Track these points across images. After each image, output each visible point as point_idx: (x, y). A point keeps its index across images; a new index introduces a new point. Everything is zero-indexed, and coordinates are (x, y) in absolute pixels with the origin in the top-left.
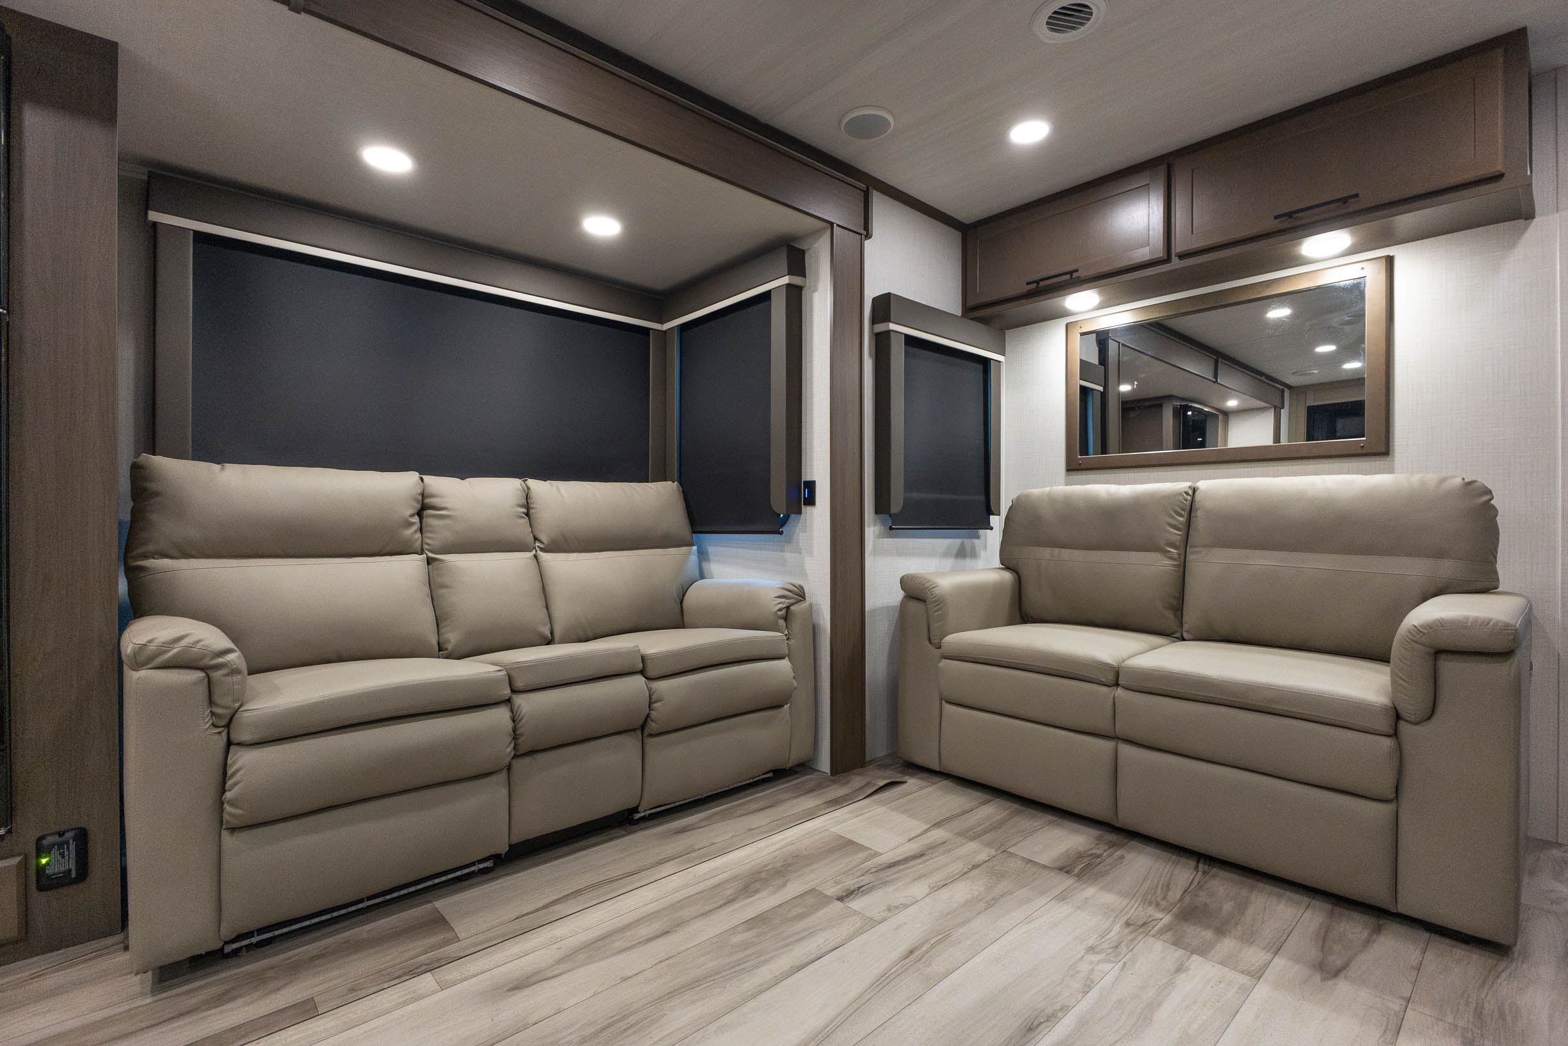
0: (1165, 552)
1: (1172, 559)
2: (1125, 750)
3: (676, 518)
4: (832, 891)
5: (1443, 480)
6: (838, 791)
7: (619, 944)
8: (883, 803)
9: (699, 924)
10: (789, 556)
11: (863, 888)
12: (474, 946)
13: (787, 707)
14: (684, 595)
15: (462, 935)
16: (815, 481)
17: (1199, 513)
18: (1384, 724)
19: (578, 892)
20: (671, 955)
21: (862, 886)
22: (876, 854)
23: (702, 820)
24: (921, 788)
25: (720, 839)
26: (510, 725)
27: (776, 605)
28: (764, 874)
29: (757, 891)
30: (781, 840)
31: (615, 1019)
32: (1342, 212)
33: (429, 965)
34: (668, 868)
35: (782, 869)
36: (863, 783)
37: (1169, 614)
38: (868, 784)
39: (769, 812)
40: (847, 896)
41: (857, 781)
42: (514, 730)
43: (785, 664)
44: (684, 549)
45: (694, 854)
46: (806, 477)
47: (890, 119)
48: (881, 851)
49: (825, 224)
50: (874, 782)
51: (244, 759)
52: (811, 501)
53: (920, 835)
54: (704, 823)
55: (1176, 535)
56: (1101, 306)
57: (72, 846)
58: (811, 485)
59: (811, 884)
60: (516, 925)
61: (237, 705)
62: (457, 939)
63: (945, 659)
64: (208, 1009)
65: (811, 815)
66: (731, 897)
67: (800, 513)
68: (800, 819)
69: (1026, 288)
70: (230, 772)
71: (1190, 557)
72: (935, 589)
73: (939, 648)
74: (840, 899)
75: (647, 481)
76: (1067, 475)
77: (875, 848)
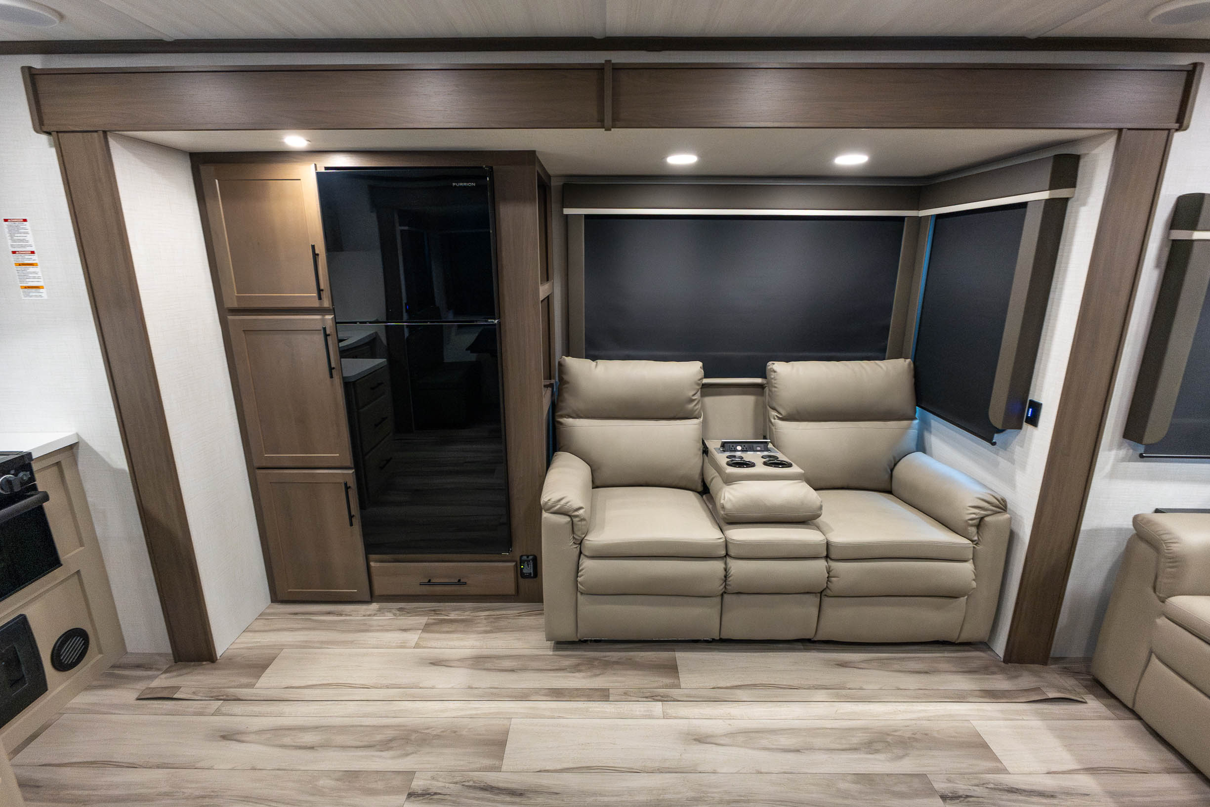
3: (903, 394)
4: (941, 785)
6: (1000, 683)
7: (765, 743)
8: (1044, 717)
9: (822, 757)
10: (1003, 463)
11: (971, 799)
12: (687, 697)
13: (963, 599)
14: (895, 465)
15: (683, 685)
16: (1041, 404)
19: (754, 686)
20: (794, 771)
21: (971, 797)
22: (1005, 771)
23: (863, 661)
24: (1100, 718)
25: (870, 687)
26: (723, 573)
27: (970, 514)
28: (891, 737)
29: (877, 751)
30: (920, 711)
31: (743, 798)
33: (662, 697)
34: (821, 695)
35: (908, 740)
36: (1033, 685)
38: (1037, 689)
39: (923, 678)
40: (952, 798)
41: (1026, 680)
42: (726, 577)
43: (969, 566)
44: (905, 423)
45: (844, 692)
46: (1033, 396)
48: (1010, 770)
50: (1044, 690)
51: (586, 562)
52: (1033, 421)
53: (1063, 773)
54: (863, 665)
57: (531, 563)
58: (1036, 407)
59: (926, 769)
60: (712, 693)
61: (583, 536)
62: (678, 686)
63: (1167, 618)
64: (570, 672)
65: (960, 697)
66: (855, 746)
67: (1020, 427)
68: (948, 698)
70: (580, 569)
72: (1175, 545)
73: (1163, 602)
74: (944, 798)
77: (1006, 763)
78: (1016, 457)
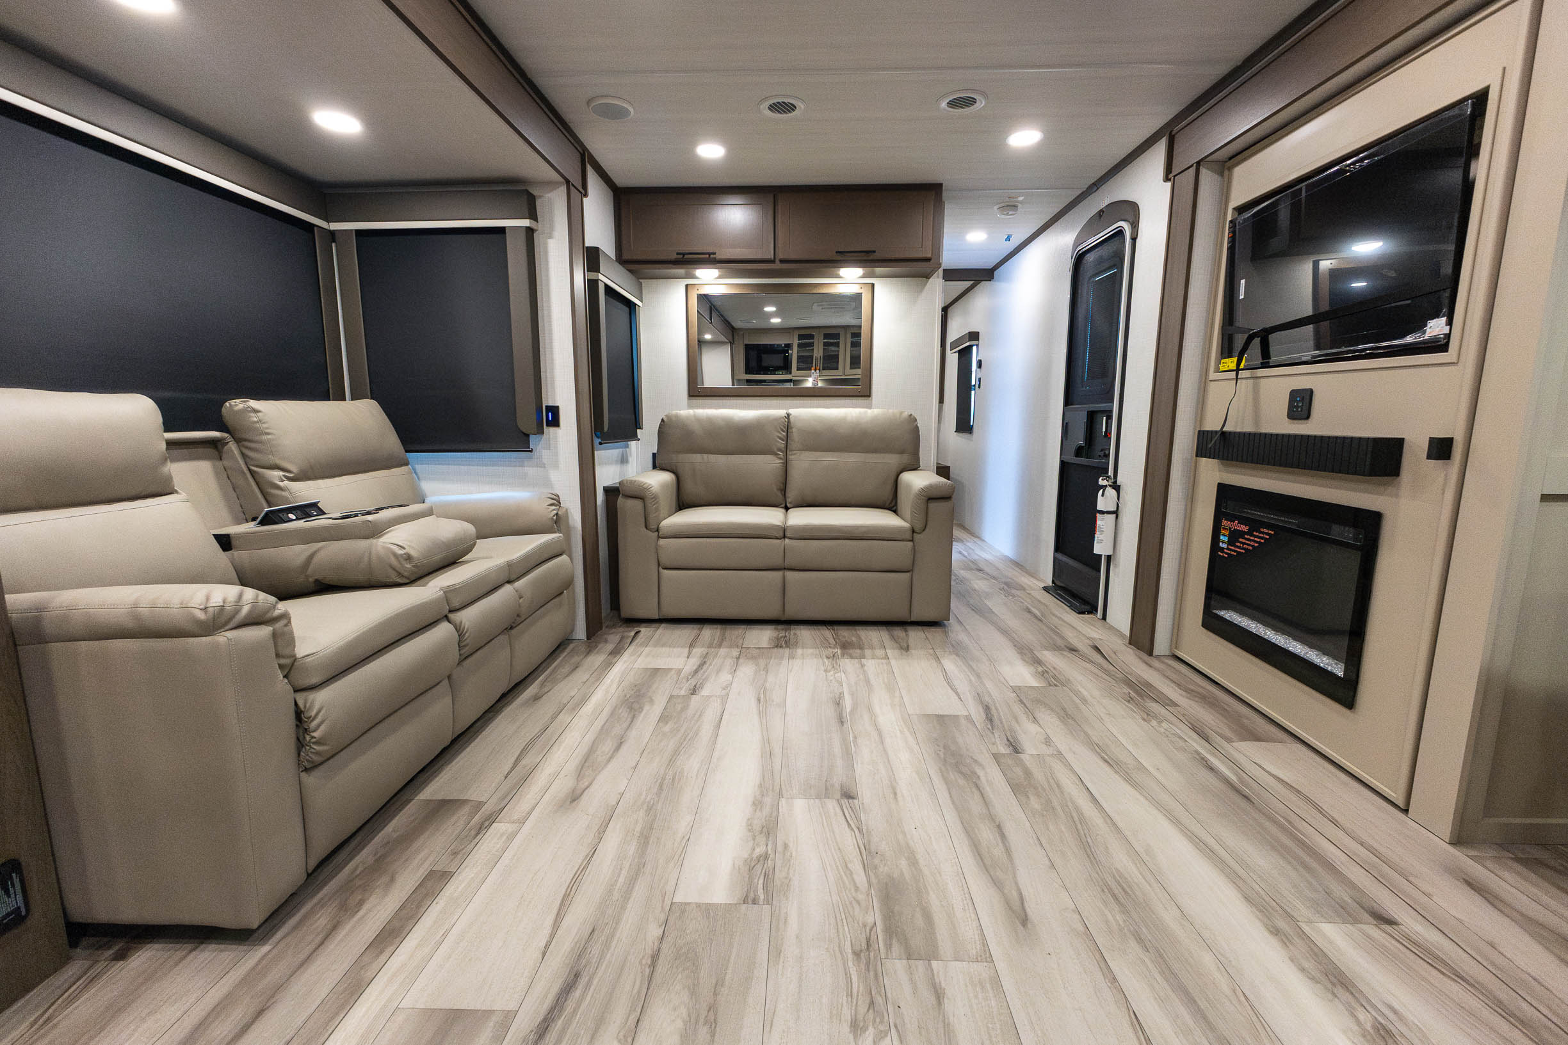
0: (776, 455)
1: (780, 458)
2: (789, 574)
4: (682, 692)
5: (901, 413)
6: (608, 646)
8: (645, 645)
9: (632, 734)
10: (530, 471)
11: (698, 686)
12: (501, 802)
15: (482, 799)
16: (558, 407)
17: (794, 430)
18: (908, 536)
19: (524, 751)
20: (642, 750)
21: (696, 685)
22: (680, 670)
25: (573, 693)
26: (456, 633)
27: (552, 511)
28: (631, 699)
29: (641, 707)
30: (612, 682)
32: (865, 258)
33: (487, 820)
34: (564, 718)
35: (636, 694)
36: (619, 638)
37: (779, 494)
39: (580, 670)
41: (612, 638)
42: (460, 637)
43: (566, 558)
45: (569, 706)
46: (548, 401)
47: (631, 110)
48: (680, 667)
49: (562, 180)
51: (320, 699)
52: (555, 422)
53: (690, 654)
54: (545, 689)
55: (782, 444)
56: (719, 277)
58: (554, 411)
59: (666, 693)
61: (294, 653)
62: (481, 803)
63: (665, 538)
67: (541, 433)
69: (674, 256)
71: (790, 457)
72: (652, 489)
73: (657, 531)
74: (693, 693)
75: (329, 400)
76: (689, 399)
77: (674, 667)
78: (545, 461)
